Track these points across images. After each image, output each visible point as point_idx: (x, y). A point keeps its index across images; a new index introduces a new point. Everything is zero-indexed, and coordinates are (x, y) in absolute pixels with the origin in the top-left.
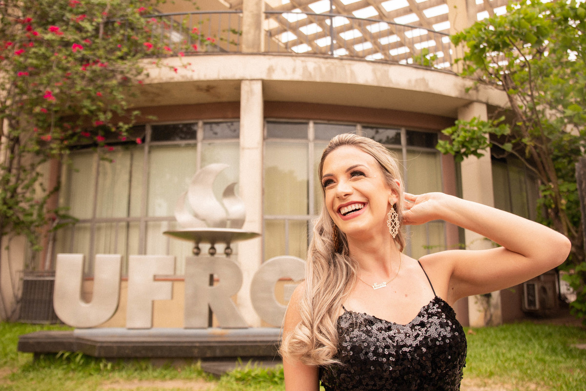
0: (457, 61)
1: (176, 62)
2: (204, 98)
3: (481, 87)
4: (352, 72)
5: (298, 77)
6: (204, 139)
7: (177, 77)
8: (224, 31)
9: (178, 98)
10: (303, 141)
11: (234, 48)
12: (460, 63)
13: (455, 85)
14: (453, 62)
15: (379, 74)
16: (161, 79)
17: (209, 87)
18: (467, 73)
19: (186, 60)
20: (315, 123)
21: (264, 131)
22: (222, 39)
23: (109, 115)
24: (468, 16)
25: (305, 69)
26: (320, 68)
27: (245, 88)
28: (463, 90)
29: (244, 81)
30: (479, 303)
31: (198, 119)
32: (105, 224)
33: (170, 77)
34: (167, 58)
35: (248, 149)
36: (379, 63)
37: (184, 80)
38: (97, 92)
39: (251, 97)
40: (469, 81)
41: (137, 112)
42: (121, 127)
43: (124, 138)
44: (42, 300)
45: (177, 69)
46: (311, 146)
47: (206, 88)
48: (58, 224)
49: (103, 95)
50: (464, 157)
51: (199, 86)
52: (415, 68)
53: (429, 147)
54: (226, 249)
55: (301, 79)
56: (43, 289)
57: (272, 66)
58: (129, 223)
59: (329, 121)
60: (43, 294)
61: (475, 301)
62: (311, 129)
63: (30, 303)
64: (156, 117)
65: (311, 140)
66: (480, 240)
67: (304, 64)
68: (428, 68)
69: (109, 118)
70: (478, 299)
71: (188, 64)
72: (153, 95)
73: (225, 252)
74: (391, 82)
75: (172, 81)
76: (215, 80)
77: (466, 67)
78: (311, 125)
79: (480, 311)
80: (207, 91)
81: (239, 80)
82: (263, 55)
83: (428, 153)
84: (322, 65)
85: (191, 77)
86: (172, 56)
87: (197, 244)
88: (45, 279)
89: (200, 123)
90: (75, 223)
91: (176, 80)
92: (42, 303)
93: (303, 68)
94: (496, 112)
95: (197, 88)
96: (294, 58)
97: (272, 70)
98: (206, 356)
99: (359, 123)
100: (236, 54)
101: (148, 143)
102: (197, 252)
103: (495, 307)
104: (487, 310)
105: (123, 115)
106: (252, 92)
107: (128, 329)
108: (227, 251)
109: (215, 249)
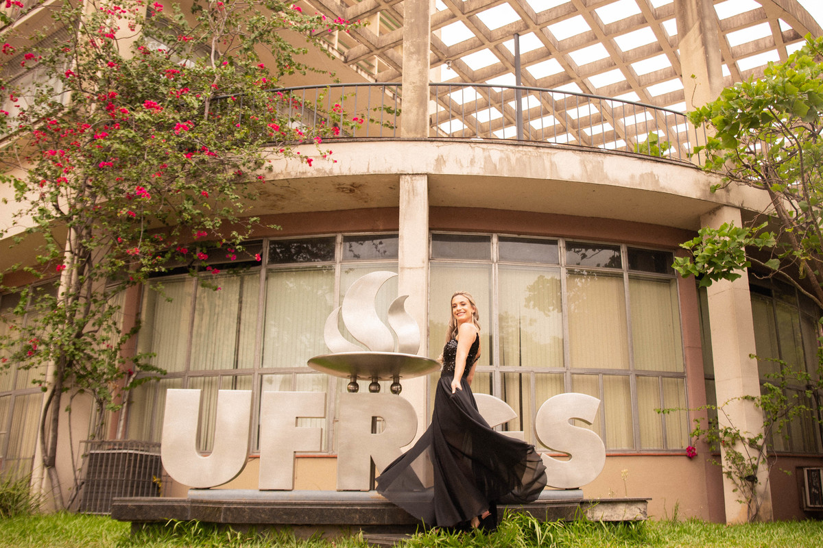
0: (697, 150)
1: (311, 151)
2: (346, 202)
3: (733, 185)
4: (552, 164)
5: (477, 170)
6: (345, 259)
7: (311, 172)
8: (375, 110)
9: (309, 201)
10: (484, 262)
11: (388, 132)
12: (702, 152)
13: (697, 182)
15: (589, 167)
16: (289, 173)
17: (353, 185)
18: (713, 166)
19: (324, 148)
20: (501, 239)
21: (429, 247)
22: (372, 120)
23: (218, 222)
24: (711, 88)
25: (488, 159)
26: (509, 159)
27: (404, 184)
28: (708, 189)
29: (403, 177)
30: (739, 489)
31: (336, 232)
32: (203, 378)
33: (301, 171)
34: (297, 145)
35: (410, 268)
36: (589, 151)
37: (320, 175)
38: (202, 190)
39: (414, 197)
40: (716, 177)
41: (255, 218)
42: (234, 237)
43: (234, 257)
44: (116, 481)
45: (312, 160)
46: (495, 268)
47: (349, 187)
48: (134, 379)
49: (209, 195)
50: (713, 280)
51: (339, 185)
52: (640, 158)
53: (661, 273)
54: (392, 386)
55: (482, 173)
56: (117, 466)
57: (442, 156)
58: (236, 377)
59: (519, 234)
60: (117, 473)
61: (733, 487)
62: (495, 246)
63: (98, 485)
64: (279, 227)
65: (495, 260)
66: (739, 399)
67: (486, 154)
68: (658, 159)
69: (218, 225)
70: (737, 485)
71: (328, 152)
72: (274, 198)
73: (391, 389)
74: (606, 177)
75: (305, 177)
76: (363, 175)
77: (710, 158)
78: (495, 240)
79: (741, 502)
80: (351, 191)
81: (396, 174)
82: (429, 141)
83: (659, 281)
84: (511, 155)
85: (330, 172)
86: (305, 143)
87: (355, 377)
88: (120, 451)
89: (339, 238)
90: (161, 378)
91: (309, 175)
92: (115, 485)
93: (485, 158)
94: (756, 217)
95: (337, 187)
96: (472, 145)
97: (442, 162)
98: (371, 523)
99: (562, 237)
100: (391, 139)
101: (266, 266)
102: (355, 388)
103: (764, 497)
104: (751, 500)
105: (236, 222)
106: (415, 191)
107: (261, 490)
108: (394, 388)
109: (379, 386)
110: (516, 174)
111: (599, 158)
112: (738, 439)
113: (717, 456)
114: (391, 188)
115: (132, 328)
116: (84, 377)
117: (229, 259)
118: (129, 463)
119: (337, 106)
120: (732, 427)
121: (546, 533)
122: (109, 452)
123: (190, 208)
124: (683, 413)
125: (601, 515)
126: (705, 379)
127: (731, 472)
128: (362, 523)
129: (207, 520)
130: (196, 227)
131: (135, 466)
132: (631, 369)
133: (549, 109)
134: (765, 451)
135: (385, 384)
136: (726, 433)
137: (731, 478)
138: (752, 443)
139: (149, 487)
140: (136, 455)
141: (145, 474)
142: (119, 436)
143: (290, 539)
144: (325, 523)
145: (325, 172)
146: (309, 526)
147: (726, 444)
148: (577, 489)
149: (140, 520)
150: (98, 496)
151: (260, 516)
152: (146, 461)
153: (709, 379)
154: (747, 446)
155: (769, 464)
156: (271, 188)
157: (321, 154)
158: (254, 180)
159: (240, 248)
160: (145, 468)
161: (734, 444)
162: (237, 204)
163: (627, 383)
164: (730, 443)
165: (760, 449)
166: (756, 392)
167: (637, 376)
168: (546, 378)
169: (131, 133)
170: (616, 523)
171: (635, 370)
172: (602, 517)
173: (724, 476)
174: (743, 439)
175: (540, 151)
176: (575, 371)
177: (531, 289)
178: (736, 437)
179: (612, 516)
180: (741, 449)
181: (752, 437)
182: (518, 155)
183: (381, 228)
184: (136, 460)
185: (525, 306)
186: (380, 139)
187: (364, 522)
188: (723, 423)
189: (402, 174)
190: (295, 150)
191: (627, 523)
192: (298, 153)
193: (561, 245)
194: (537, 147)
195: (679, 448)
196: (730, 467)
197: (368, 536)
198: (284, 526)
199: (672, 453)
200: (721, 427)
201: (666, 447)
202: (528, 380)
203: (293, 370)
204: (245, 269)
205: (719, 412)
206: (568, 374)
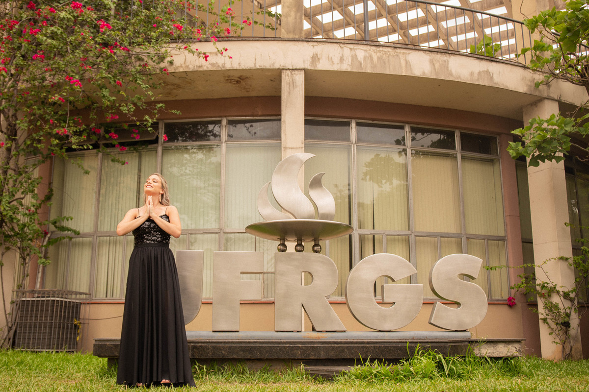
0: (524, 51)
1: (208, 47)
2: (232, 91)
3: (554, 82)
4: (407, 62)
5: (346, 67)
6: (229, 139)
7: (206, 66)
8: (259, 13)
9: (201, 90)
10: (345, 143)
11: (269, 33)
12: (528, 54)
13: (523, 79)
14: (519, 52)
15: (437, 66)
16: (188, 67)
17: (239, 78)
18: (537, 64)
19: (221, 45)
20: (358, 124)
22: (256, 22)
23: (132, 108)
25: (354, 58)
26: (371, 57)
27: (286, 78)
28: (533, 85)
29: (284, 71)
30: (554, 333)
31: (221, 117)
32: (108, 237)
33: (198, 65)
34: (195, 42)
35: (292, 148)
36: (437, 52)
37: (214, 69)
38: (116, 80)
39: (293, 89)
40: (539, 75)
41: (161, 105)
42: (146, 120)
43: (138, 136)
45: (208, 56)
46: (354, 149)
47: (237, 79)
48: (49, 238)
49: (123, 84)
50: (540, 161)
51: (229, 77)
52: (478, 58)
53: (487, 154)
54: (314, 247)
55: (349, 70)
56: (47, 310)
57: (317, 54)
59: (373, 120)
62: (354, 130)
63: (30, 327)
64: (179, 112)
65: (354, 142)
66: (555, 259)
67: (353, 53)
68: (492, 59)
69: (132, 110)
71: (224, 49)
72: (171, 87)
73: (313, 250)
74: (451, 74)
75: (201, 69)
76: (250, 69)
77: (535, 58)
78: (353, 125)
79: (556, 343)
80: (238, 82)
81: (279, 69)
82: (306, 41)
83: (483, 160)
84: (373, 54)
85: (222, 66)
86: (200, 41)
87: (283, 240)
89: (224, 122)
90: (73, 238)
91: (205, 68)
92: (45, 327)
93: (352, 56)
94: (577, 109)
95: (227, 78)
96: (341, 45)
97: (317, 59)
98: (311, 358)
99: (408, 123)
100: (275, 39)
101: (162, 145)
102: (283, 248)
103: (575, 339)
104: (565, 341)
105: (144, 107)
106: (295, 84)
108: (315, 249)
109: (303, 247)
110: (378, 71)
111: (445, 57)
112: (554, 292)
114: (272, 80)
115: (46, 196)
116: (10, 236)
117: (134, 138)
119: (229, 9)
120: (549, 282)
121: (450, 366)
122: (39, 299)
123: (108, 95)
124: (504, 270)
125: (485, 352)
126: (522, 242)
127: (547, 318)
128: (303, 357)
130: (110, 111)
131: (61, 312)
132: (463, 233)
133: (383, 12)
134: (576, 302)
135: (308, 244)
136: (543, 287)
137: (547, 323)
138: (566, 296)
139: (71, 328)
140: (62, 301)
141: (68, 318)
142: (38, 285)
143: (244, 370)
144: (273, 358)
145: (219, 66)
146: (259, 360)
147: (543, 296)
148: (465, 331)
149: (117, 356)
150: (25, 336)
151: (221, 353)
152: (69, 307)
153: (527, 242)
154: (562, 297)
155: (579, 313)
156: (170, 79)
157: (219, 51)
158: (158, 71)
159: (151, 130)
160: (69, 312)
161: (549, 296)
162: (149, 93)
163: (459, 244)
164: (546, 295)
165: (572, 300)
166: (569, 254)
167: (468, 238)
168: (395, 240)
170: (497, 358)
171: (466, 234)
174: (558, 292)
175: (396, 51)
176: (418, 234)
177: (369, 165)
178: (553, 290)
180: (556, 299)
181: (566, 290)
182: (379, 54)
183: (260, 113)
184: (61, 306)
186: (265, 39)
187: (305, 357)
188: (540, 278)
189: (283, 69)
190: (194, 47)
191: (506, 359)
192: (197, 50)
193: (407, 130)
194: (395, 47)
195: (500, 298)
196: (547, 315)
197: (308, 367)
198: (239, 361)
199: (496, 302)
200: (538, 282)
201: (491, 297)
202: (380, 240)
204: (144, 146)
205: (537, 270)
206: (413, 236)
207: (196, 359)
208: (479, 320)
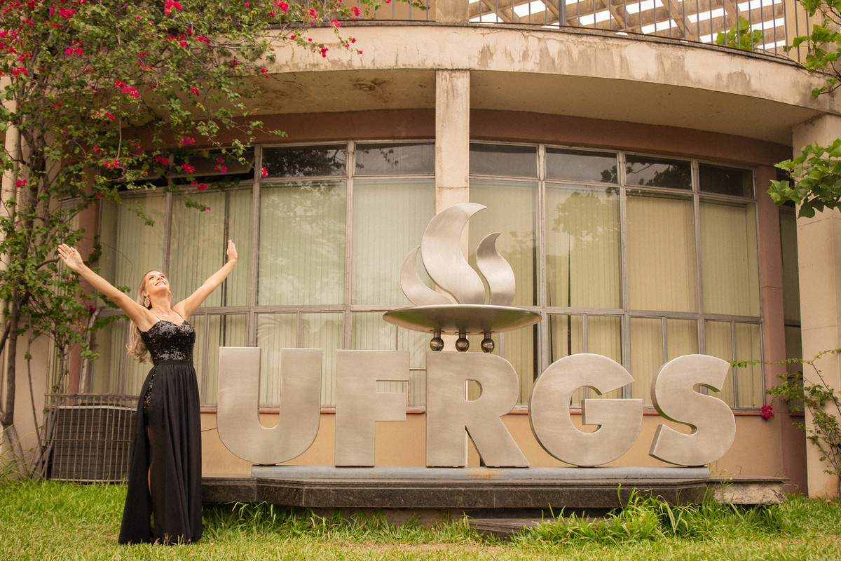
0: (798, 42)
1: (326, 36)
2: (363, 101)
4: (622, 59)
5: (531, 66)
6: (359, 173)
7: (324, 64)
9: (318, 100)
10: (530, 179)
11: (419, 14)
12: (804, 45)
13: (795, 84)
14: (790, 42)
15: (667, 65)
16: (296, 65)
17: (374, 82)
19: (346, 33)
20: (548, 150)
23: (215, 128)
25: (544, 52)
26: (569, 52)
27: (442, 83)
28: (809, 94)
29: (440, 72)
30: (827, 459)
31: (347, 139)
33: (312, 63)
35: (451, 188)
36: (668, 44)
37: (336, 68)
38: (191, 86)
39: (454, 99)
40: (819, 78)
41: (258, 123)
42: (236, 147)
43: (224, 169)
44: (94, 443)
45: (327, 50)
46: (542, 186)
47: (370, 83)
48: (97, 318)
49: (200, 92)
50: (815, 210)
51: (358, 80)
52: (729, 53)
53: (737, 195)
55: (537, 70)
56: (96, 424)
57: (488, 47)
58: (225, 316)
59: (571, 144)
60: (95, 432)
61: (820, 455)
62: (542, 159)
63: (72, 447)
64: (284, 133)
65: (542, 178)
66: (833, 352)
67: (543, 44)
68: (749, 54)
69: (215, 131)
70: (825, 453)
71: (350, 39)
72: (272, 95)
73: (482, 347)
74: (688, 78)
75: (316, 70)
76: (390, 70)
77: (813, 53)
78: (541, 152)
79: (830, 473)
80: (371, 88)
81: (432, 69)
82: (472, 27)
83: (730, 205)
84: (572, 46)
85: (348, 64)
88: (99, 407)
89: (351, 147)
91: (322, 68)
93: (541, 51)
95: (355, 83)
96: (525, 33)
97: (488, 54)
98: (478, 506)
99: (622, 149)
100: (426, 24)
101: (259, 181)
105: (233, 126)
106: (455, 91)
107: (337, 467)
108: (486, 345)
109: (468, 342)
110: (579, 72)
111: (679, 52)
112: (830, 400)
113: (801, 417)
114: (421, 86)
115: (91, 255)
116: (40, 316)
117: (219, 171)
118: (110, 421)
120: (822, 385)
121: (679, 519)
122: (84, 407)
123: (178, 109)
124: (758, 367)
125: (730, 497)
126: (785, 325)
127: (818, 437)
128: (467, 506)
129: (282, 503)
130: (183, 132)
131: (116, 425)
132: (699, 312)
135: (475, 339)
136: (814, 392)
137: (818, 445)
140: (117, 411)
142: (82, 387)
143: (382, 524)
144: (424, 506)
145: (342, 64)
148: (703, 466)
151: (349, 499)
153: (792, 326)
156: (271, 83)
157: (342, 42)
158: (253, 72)
159: (243, 161)
161: (822, 405)
162: (239, 105)
163: (694, 330)
164: (818, 403)
167: (707, 320)
168: (600, 322)
169: (104, 10)
170: (748, 507)
171: (704, 314)
172: (732, 499)
173: (808, 442)
174: (835, 400)
175: (607, 42)
176: (634, 314)
178: (827, 397)
179: (742, 498)
180: (832, 410)
182: (581, 47)
183: (404, 134)
184: (117, 417)
185: (553, 229)
186: (411, 23)
187: (469, 505)
188: (810, 378)
189: (438, 70)
190: (306, 35)
191: (762, 507)
192: (310, 40)
193: (621, 160)
194: (605, 37)
195: (750, 407)
196: (819, 432)
197: (475, 521)
198: (375, 510)
199: (744, 413)
200: (806, 385)
201: (738, 405)
202: (579, 325)
203: (298, 309)
204: (234, 183)
205: (806, 367)
206: (627, 317)
207: (312, 508)
208: (723, 452)
